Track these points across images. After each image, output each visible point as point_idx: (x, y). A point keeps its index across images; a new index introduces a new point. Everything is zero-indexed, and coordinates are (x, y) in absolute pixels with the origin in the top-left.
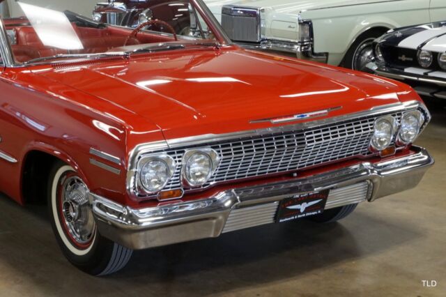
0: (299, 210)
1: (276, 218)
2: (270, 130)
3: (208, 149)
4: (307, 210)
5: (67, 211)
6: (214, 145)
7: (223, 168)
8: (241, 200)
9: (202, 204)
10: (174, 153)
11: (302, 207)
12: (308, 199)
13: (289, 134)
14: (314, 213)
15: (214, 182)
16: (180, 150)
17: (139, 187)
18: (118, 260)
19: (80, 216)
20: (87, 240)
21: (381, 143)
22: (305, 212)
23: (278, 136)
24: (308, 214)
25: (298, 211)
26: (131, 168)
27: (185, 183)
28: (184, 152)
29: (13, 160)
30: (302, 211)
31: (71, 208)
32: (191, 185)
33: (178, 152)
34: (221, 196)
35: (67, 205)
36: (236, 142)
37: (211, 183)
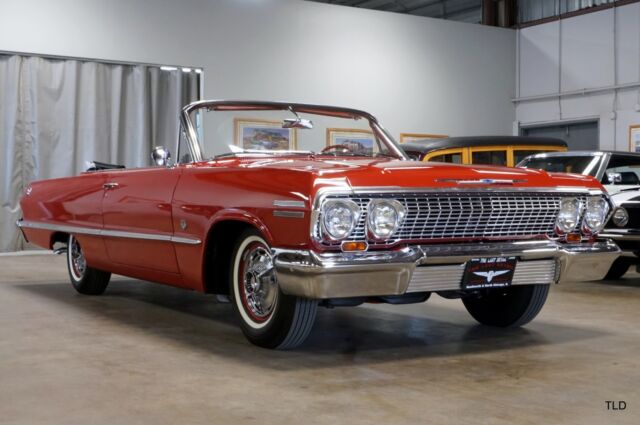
0: (486, 278)
1: (463, 284)
2: (455, 189)
3: (395, 202)
4: (495, 279)
5: (249, 282)
6: (400, 197)
7: (409, 223)
8: (428, 255)
9: (387, 256)
10: (358, 200)
11: (490, 275)
12: (495, 267)
13: (475, 196)
14: (501, 285)
15: (399, 240)
16: (365, 198)
17: (324, 234)
19: (261, 287)
20: (267, 313)
22: (492, 282)
23: (464, 197)
24: (495, 285)
25: (483, 280)
27: (371, 235)
28: (368, 200)
30: (489, 280)
31: (253, 280)
32: (377, 237)
33: (363, 200)
34: (406, 250)
35: (250, 276)
36: (422, 198)
37: (396, 240)
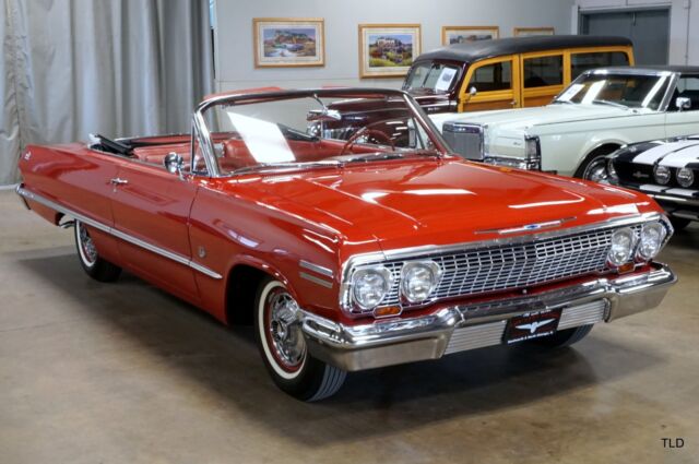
0: (529, 330)
1: (504, 338)
2: (497, 241)
3: (429, 262)
4: (539, 330)
5: (276, 331)
6: (436, 257)
7: (446, 282)
8: (466, 318)
9: (422, 322)
10: (391, 265)
11: (533, 327)
12: (539, 318)
13: (518, 247)
14: (545, 334)
15: (436, 299)
16: (399, 262)
17: (353, 303)
18: (330, 384)
19: (289, 336)
20: (296, 363)
21: (620, 258)
22: (536, 332)
23: (507, 248)
24: (539, 335)
25: (527, 332)
26: (345, 281)
27: (404, 298)
28: (402, 264)
29: (218, 276)
30: (532, 331)
31: (279, 328)
32: (411, 301)
33: (396, 265)
34: (443, 313)
35: (275, 324)
36: (460, 254)
37: (433, 300)
